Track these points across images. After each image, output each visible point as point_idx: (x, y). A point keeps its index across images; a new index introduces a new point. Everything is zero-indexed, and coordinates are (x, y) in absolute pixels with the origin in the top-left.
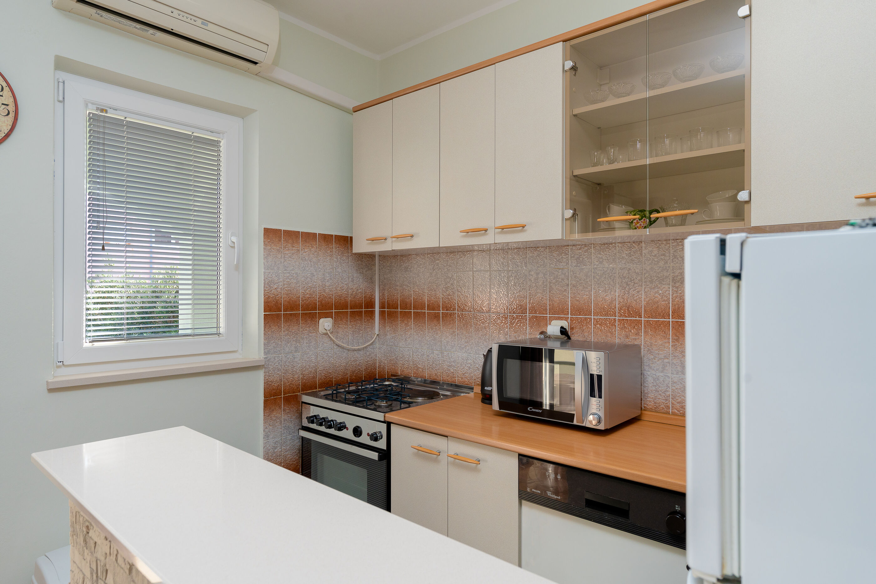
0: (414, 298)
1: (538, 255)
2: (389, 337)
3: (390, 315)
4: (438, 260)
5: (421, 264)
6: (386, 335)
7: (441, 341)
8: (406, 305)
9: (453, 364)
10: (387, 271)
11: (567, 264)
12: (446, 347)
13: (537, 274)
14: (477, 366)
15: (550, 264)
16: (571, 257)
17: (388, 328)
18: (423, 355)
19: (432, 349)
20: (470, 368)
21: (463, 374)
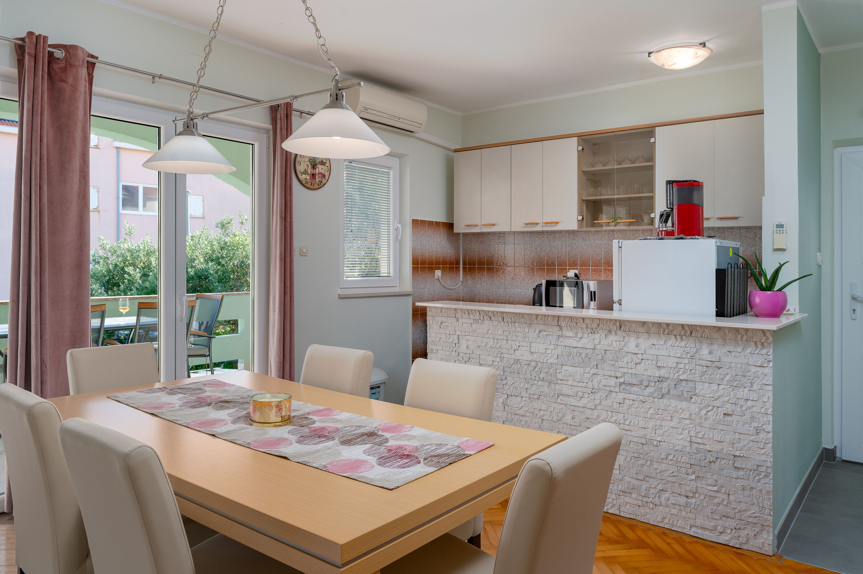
0: (487, 259)
1: (562, 236)
2: (469, 282)
3: (470, 269)
4: (503, 237)
5: (491, 239)
6: (468, 281)
7: (505, 283)
8: (482, 263)
9: (512, 296)
10: (468, 243)
11: (578, 241)
12: (508, 287)
13: (562, 246)
14: (527, 296)
15: (569, 241)
16: (580, 238)
17: (469, 277)
18: (493, 292)
19: (499, 288)
20: (523, 297)
21: (519, 301)
